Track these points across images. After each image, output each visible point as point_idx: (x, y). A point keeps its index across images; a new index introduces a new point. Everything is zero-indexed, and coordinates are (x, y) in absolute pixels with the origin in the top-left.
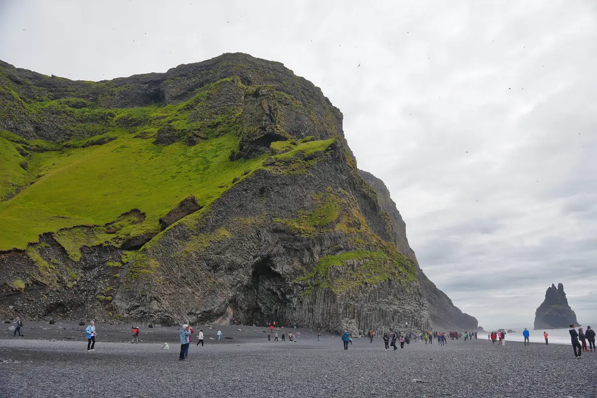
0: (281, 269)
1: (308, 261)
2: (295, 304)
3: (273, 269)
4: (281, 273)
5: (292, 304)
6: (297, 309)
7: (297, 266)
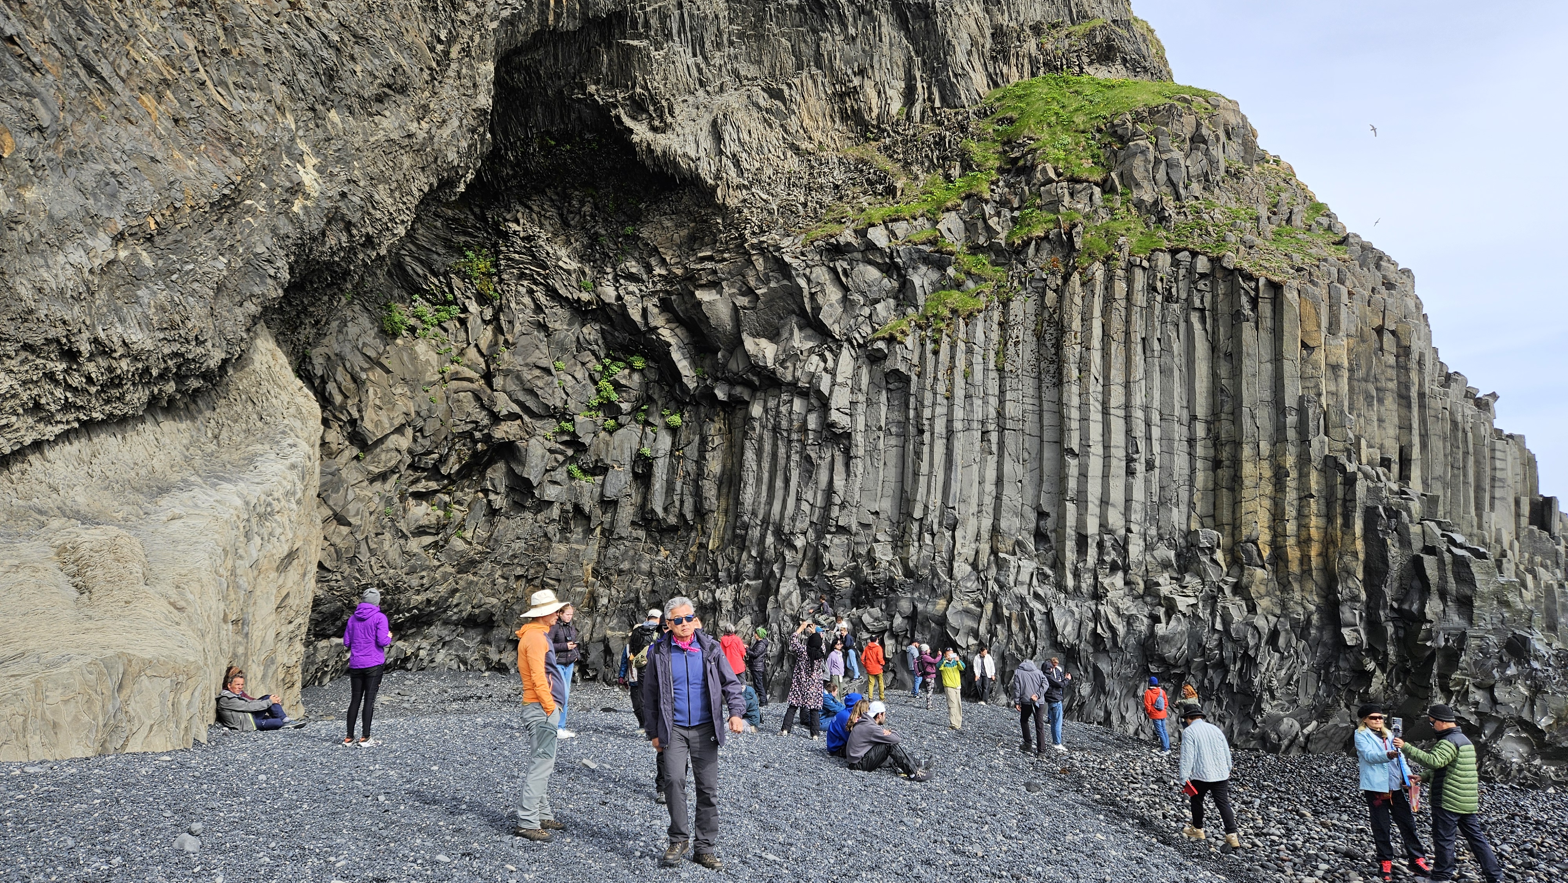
0: (707, 142)
1: (896, 106)
2: (840, 399)
3: (641, 132)
4: (706, 171)
5: (798, 405)
6: (859, 438)
7: (817, 135)
